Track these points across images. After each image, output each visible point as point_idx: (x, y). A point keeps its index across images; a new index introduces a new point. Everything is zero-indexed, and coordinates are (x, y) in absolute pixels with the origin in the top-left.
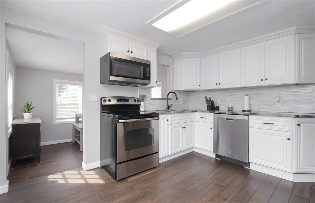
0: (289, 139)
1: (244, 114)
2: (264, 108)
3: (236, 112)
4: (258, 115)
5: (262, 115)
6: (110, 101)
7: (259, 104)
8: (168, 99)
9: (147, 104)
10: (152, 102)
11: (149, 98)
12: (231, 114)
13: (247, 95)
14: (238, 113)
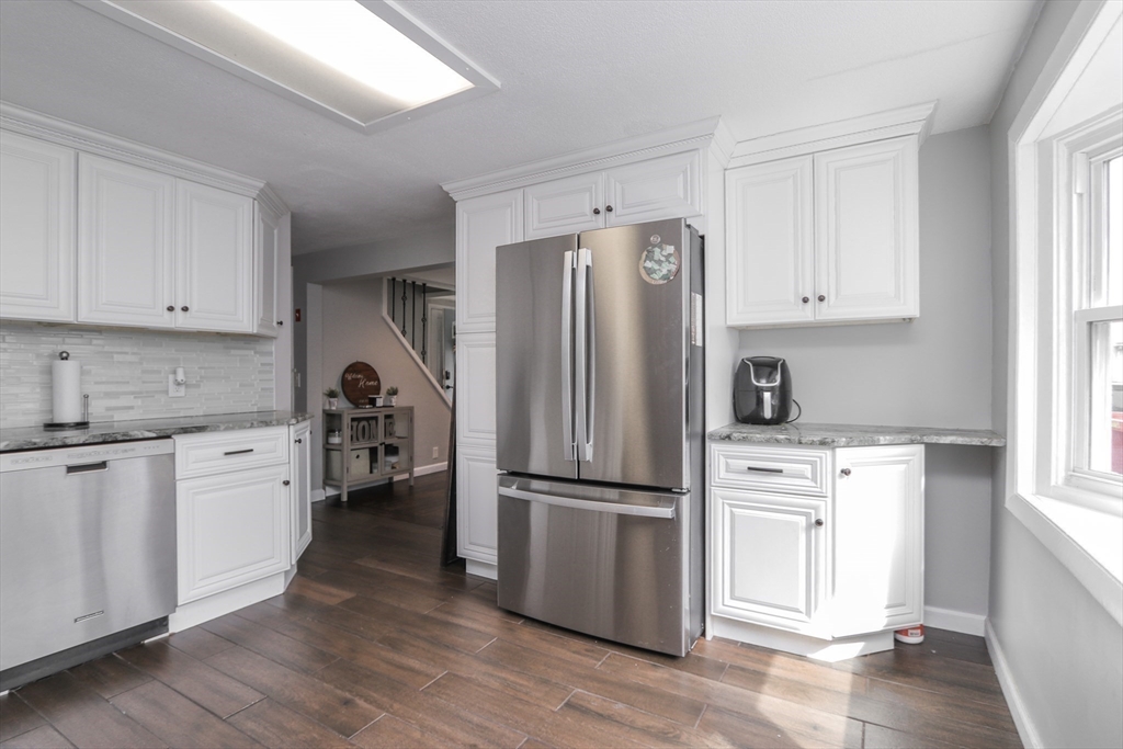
0: (287, 483)
1: (161, 435)
2: (132, 408)
3: (122, 431)
4: (211, 431)
5: (222, 427)
7: (108, 395)
12: (101, 440)
13: (66, 358)
14: (131, 433)
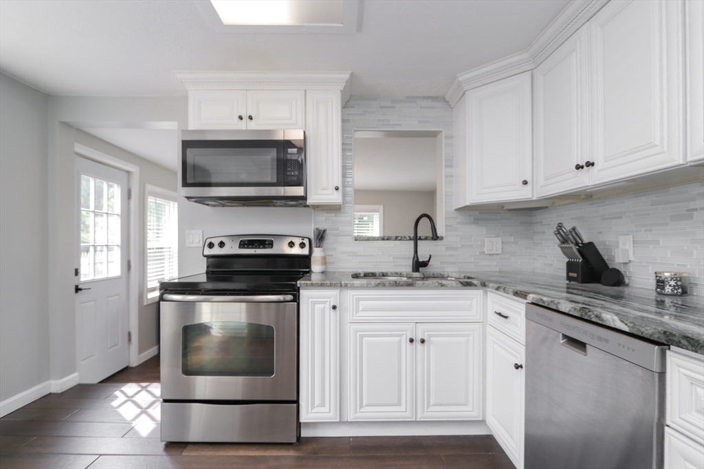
6: (222, 244)
8: (416, 239)
9: (342, 253)
10: (361, 247)
11: (350, 235)
